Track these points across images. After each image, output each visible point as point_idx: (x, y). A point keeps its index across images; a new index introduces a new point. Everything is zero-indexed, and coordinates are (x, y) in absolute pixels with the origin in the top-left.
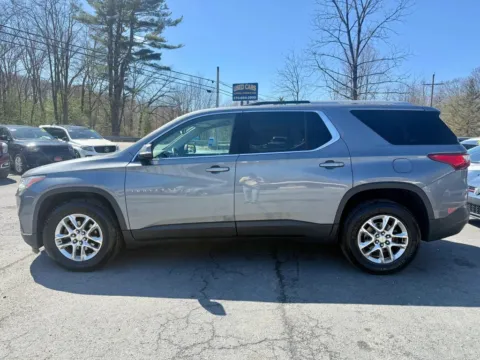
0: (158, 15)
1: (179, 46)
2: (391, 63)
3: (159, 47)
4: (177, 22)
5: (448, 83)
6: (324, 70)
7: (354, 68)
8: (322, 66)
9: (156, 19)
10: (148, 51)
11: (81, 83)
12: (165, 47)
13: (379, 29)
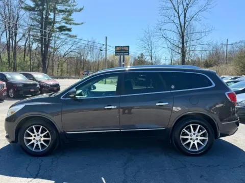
0: (69, 6)
1: (82, 24)
2: (203, 34)
3: (70, 24)
4: (81, 10)
5: (236, 43)
6: (166, 38)
7: (183, 37)
8: (164, 36)
9: (69, 8)
10: (64, 26)
11: (24, 44)
12: (74, 24)
13: (196, 16)
